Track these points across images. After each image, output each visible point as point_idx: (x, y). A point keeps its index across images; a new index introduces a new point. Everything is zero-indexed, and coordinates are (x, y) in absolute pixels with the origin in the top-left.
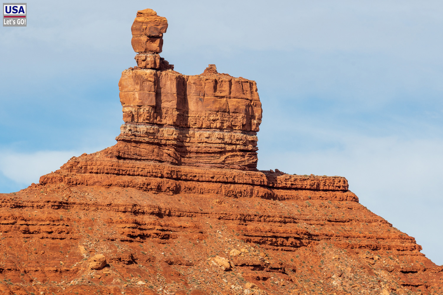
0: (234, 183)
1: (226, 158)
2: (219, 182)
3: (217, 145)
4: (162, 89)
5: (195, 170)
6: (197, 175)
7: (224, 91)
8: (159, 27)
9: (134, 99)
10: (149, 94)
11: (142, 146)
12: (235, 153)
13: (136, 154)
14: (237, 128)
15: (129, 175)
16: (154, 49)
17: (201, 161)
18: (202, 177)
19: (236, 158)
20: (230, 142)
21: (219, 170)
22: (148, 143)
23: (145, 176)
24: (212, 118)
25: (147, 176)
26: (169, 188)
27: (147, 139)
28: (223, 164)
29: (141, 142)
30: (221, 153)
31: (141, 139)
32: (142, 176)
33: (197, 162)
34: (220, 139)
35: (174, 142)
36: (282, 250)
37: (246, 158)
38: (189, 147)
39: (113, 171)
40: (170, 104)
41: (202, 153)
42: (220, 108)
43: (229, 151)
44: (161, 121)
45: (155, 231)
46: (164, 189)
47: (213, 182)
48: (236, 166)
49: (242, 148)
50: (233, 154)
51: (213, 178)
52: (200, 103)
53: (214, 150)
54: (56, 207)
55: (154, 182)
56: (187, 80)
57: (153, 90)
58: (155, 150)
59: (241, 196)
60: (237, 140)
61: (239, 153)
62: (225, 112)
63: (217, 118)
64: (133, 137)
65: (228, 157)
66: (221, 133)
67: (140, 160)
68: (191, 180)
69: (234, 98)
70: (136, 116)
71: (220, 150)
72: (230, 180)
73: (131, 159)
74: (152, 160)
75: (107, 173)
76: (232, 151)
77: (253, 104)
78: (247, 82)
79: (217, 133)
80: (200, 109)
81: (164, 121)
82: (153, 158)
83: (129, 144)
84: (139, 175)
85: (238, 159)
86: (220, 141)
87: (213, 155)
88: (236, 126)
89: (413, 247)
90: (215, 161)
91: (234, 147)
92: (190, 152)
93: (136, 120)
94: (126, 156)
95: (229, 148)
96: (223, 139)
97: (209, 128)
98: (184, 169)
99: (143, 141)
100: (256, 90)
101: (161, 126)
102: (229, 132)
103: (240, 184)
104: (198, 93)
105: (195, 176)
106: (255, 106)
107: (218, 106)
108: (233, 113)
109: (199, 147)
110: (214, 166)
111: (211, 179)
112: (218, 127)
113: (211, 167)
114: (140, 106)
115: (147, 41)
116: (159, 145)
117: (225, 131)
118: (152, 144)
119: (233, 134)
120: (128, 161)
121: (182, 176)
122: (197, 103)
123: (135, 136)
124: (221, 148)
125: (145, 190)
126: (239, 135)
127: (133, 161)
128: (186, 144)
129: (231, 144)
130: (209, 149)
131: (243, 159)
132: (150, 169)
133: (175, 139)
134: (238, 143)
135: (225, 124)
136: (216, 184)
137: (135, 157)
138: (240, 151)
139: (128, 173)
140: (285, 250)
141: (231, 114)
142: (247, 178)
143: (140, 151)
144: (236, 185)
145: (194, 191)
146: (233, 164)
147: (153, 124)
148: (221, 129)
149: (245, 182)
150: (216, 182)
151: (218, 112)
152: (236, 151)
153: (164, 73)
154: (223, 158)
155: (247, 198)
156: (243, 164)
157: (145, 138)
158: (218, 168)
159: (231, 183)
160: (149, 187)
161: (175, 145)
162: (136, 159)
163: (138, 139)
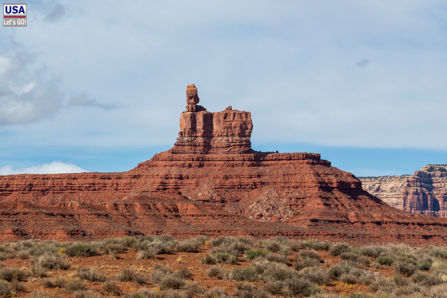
0: (234, 160)
1: (230, 149)
2: (225, 161)
3: (225, 144)
4: (197, 120)
5: (215, 156)
6: (214, 158)
7: (230, 118)
8: (193, 93)
9: (184, 126)
10: (189, 123)
11: (186, 147)
12: (236, 147)
13: (182, 151)
14: (236, 135)
15: (177, 160)
16: (192, 103)
17: (219, 151)
18: (217, 159)
19: (236, 149)
20: (232, 142)
21: (226, 155)
22: (188, 145)
23: (184, 160)
24: (222, 131)
25: (185, 160)
26: (196, 165)
27: (188, 144)
28: (229, 152)
29: (185, 145)
30: (228, 147)
31: (186, 144)
32: (183, 160)
33: (217, 152)
34: (226, 141)
35: (202, 144)
36: (244, 191)
37: (242, 148)
38: (213, 145)
39: (169, 160)
40: (200, 127)
41: (219, 148)
42: (225, 127)
43: (232, 146)
44: (196, 135)
45: (172, 186)
46: (193, 166)
47: (222, 161)
48: (236, 152)
49: (239, 144)
50: (234, 147)
51: (222, 159)
52: (218, 125)
53: (223, 146)
54: (133, 178)
55: (188, 163)
56: (214, 115)
57: (190, 121)
58: (192, 148)
59: (236, 166)
60: (236, 141)
61: (237, 146)
62: (229, 128)
63: (224, 131)
64: (181, 143)
65: (232, 148)
66: (227, 138)
67: (185, 153)
68: (211, 161)
69: (236, 121)
70: (183, 133)
71: (227, 146)
72: (231, 159)
73: (180, 153)
74: (190, 153)
75: (166, 161)
76: (234, 145)
77: (247, 123)
78: (244, 113)
79: (225, 138)
80: (218, 128)
81: (198, 135)
82: (191, 152)
83: (179, 147)
84: (181, 160)
85: (237, 149)
86: (226, 142)
87: (223, 148)
88: (235, 134)
89: (315, 186)
90: (224, 151)
91: (235, 144)
92: (214, 148)
93: (184, 135)
94: (177, 152)
95: (232, 144)
96: (228, 140)
97: (221, 136)
98: (208, 156)
99: (186, 145)
100: (250, 116)
101: (197, 137)
102: (231, 137)
103: (237, 160)
104: (217, 120)
105: (213, 159)
106: (248, 124)
107: (224, 126)
108: (234, 128)
109: (217, 145)
110: (224, 153)
111: (221, 159)
112: (225, 135)
113: (222, 154)
114: (185, 129)
115: (189, 99)
116: (195, 146)
117: (229, 137)
118: (191, 145)
119: (234, 138)
120: (178, 154)
121: (206, 159)
122: (217, 125)
123: (182, 143)
124: (227, 145)
125: (183, 167)
126: (237, 138)
127: (181, 154)
128: (212, 144)
129: (233, 142)
130: (221, 146)
131: (240, 149)
132: (187, 157)
133: (203, 143)
134: (236, 142)
135: (229, 134)
136: (223, 162)
137: (182, 152)
138: (238, 145)
139: (177, 159)
140: (245, 191)
141: (232, 129)
142: (240, 158)
143: (184, 149)
144: (235, 162)
145: (212, 166)
146: (234, 151)
147: (191, 136)
148: (227, 136)
149: (239, 159)
150: (223, 161)
151: (224, 128)
152: (236, 146)
153: (198, 113)
154: (229, 149)
155: (240, 167)
156: (240, 151)
157: (187, 143)
158: (226, 154)
159: (232, 161)
160: (185, 165)
161: (203, 145)
162: (182, 153)
163: (183, 144)
